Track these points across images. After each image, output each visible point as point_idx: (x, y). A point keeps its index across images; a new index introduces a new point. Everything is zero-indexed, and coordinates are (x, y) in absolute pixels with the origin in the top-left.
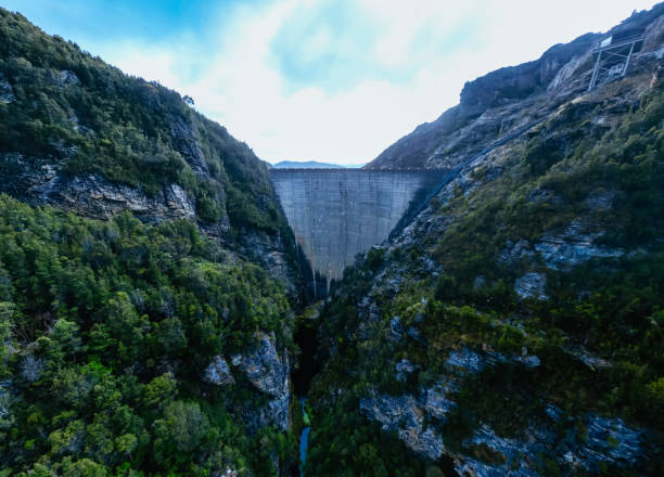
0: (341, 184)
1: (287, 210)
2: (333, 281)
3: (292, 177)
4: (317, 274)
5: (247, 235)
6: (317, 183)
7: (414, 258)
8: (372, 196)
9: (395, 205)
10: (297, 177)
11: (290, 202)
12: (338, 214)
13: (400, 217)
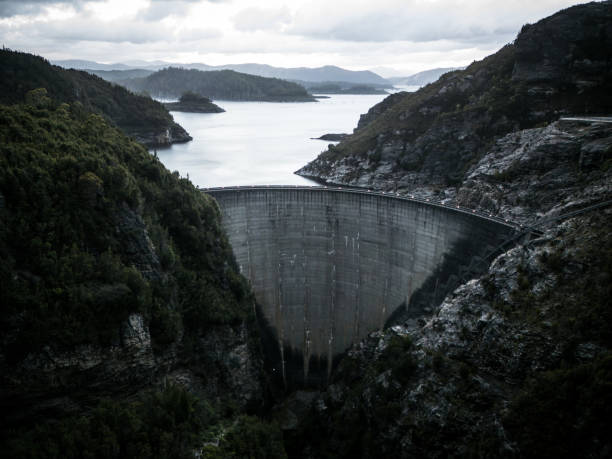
0: (328, 209)
1: (237, 251)
2: (313, 360)
3: (247, 200)
4: (288, 350)
5: (203, 336)
6: (289, 206)
7: (464, 374)
8: (382, 232)
9: (421, 253)
10: (255, 200)
11: (241, 238)
12: (323, 252)
13: (429, 272)
